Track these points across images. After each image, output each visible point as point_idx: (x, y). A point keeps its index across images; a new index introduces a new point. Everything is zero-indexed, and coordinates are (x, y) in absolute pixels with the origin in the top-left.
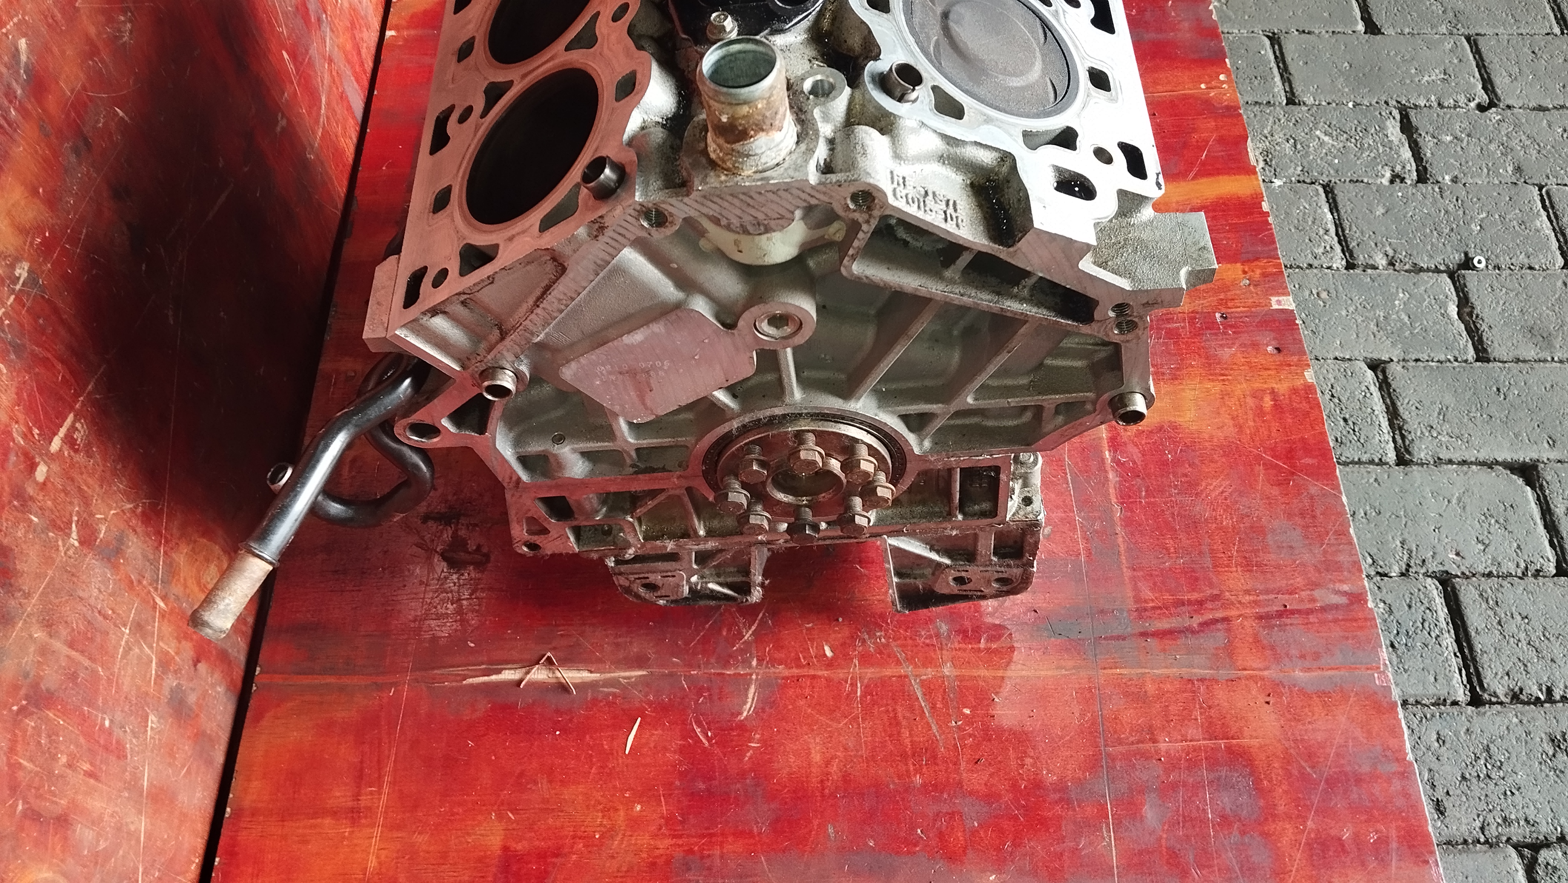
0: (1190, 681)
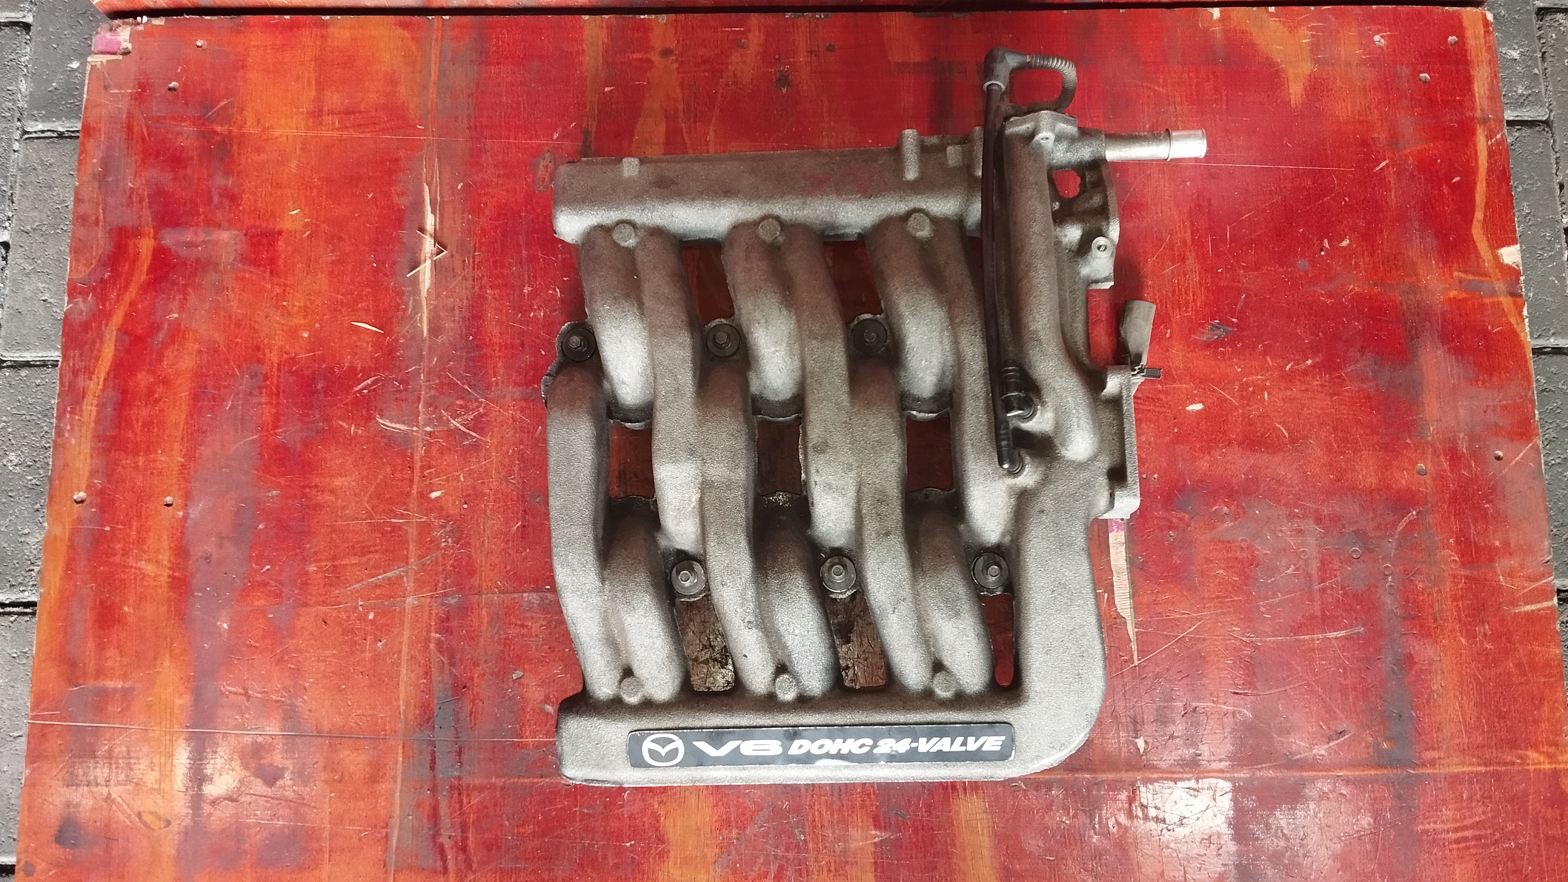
0: (387, 826)
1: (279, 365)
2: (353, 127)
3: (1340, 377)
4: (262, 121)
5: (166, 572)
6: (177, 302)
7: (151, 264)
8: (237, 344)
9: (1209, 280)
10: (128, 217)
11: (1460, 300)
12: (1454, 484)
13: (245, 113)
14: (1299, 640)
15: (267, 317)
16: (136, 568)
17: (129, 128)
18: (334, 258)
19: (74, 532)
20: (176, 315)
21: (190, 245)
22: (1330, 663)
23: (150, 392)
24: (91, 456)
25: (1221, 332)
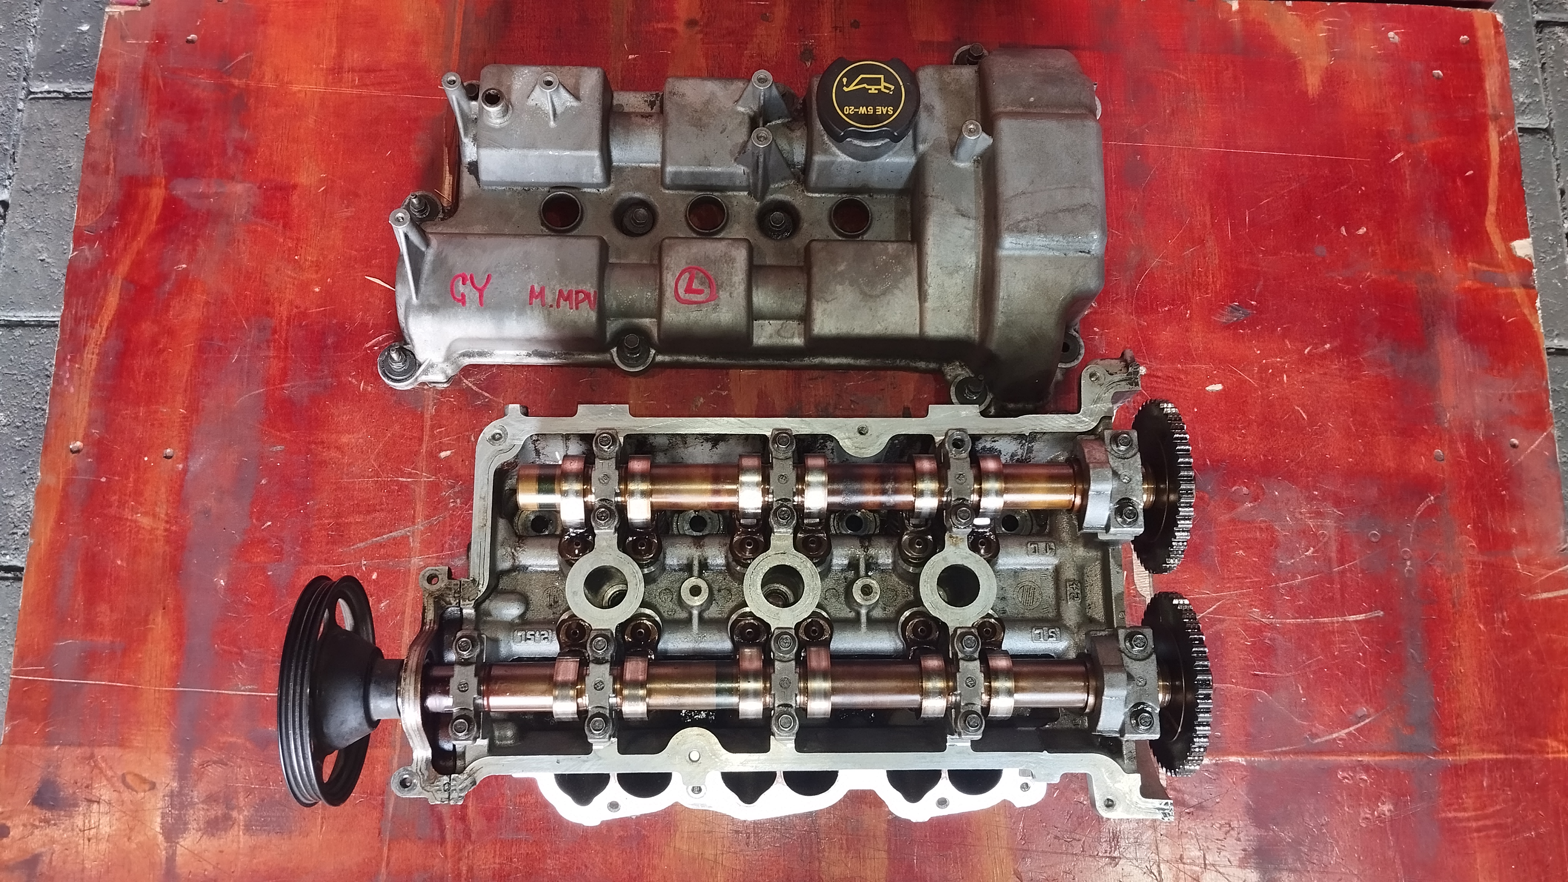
1: (289, 319)
2: (373, 84)
3: (1357, 362)
4: (281, 76)
5: (162, 526)
6: (186, 252)
7: (161, 214)
8: (246, 296)
9: (1229, 264)
10: (139, 167)
11: (1475, 290)
12: (1470, 470)
13: (264, 67)
14: (1318, 623)
15: (277, 270)
16: (131, 521)
17: (145, 79)
18: (349, 214)
19: (68, 482)
20: (184, 266)
21: (203, 196)
22: (1349, 647)
23: (155, 342)
24: (90, 406)
25: (1240, 315)
